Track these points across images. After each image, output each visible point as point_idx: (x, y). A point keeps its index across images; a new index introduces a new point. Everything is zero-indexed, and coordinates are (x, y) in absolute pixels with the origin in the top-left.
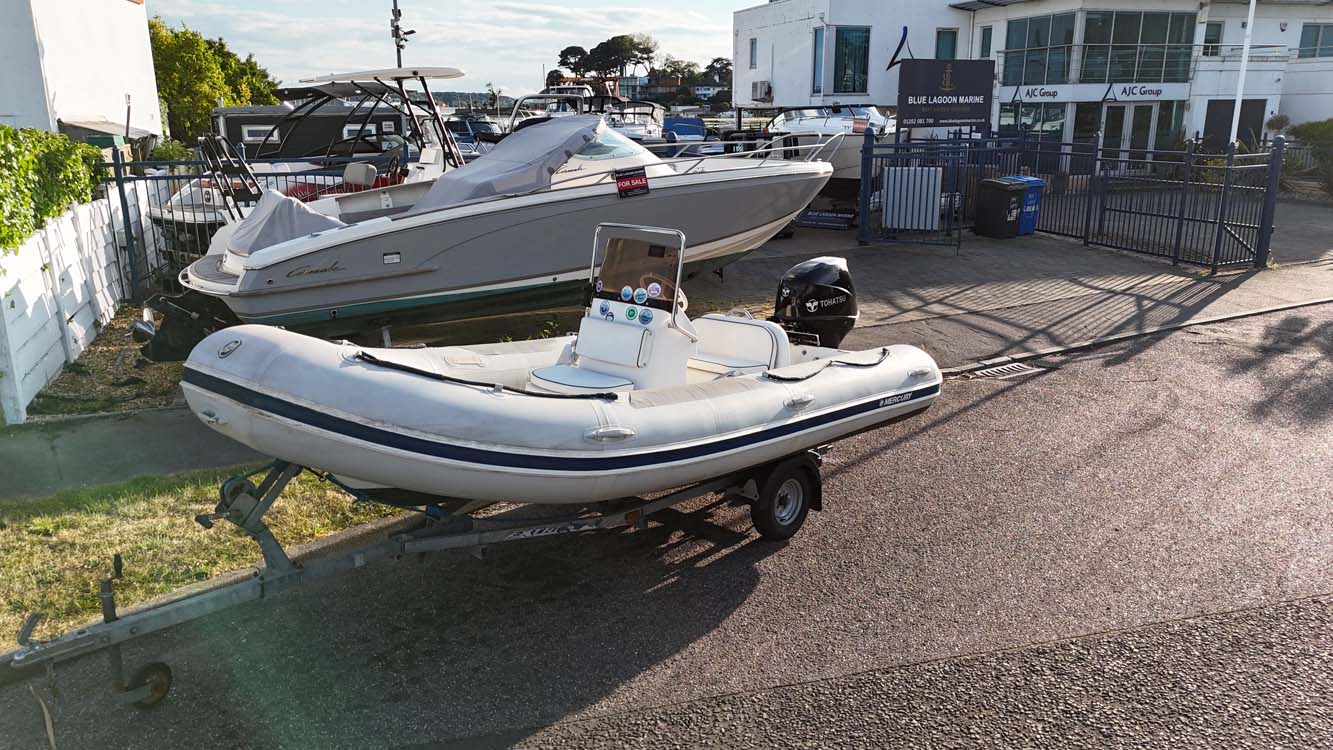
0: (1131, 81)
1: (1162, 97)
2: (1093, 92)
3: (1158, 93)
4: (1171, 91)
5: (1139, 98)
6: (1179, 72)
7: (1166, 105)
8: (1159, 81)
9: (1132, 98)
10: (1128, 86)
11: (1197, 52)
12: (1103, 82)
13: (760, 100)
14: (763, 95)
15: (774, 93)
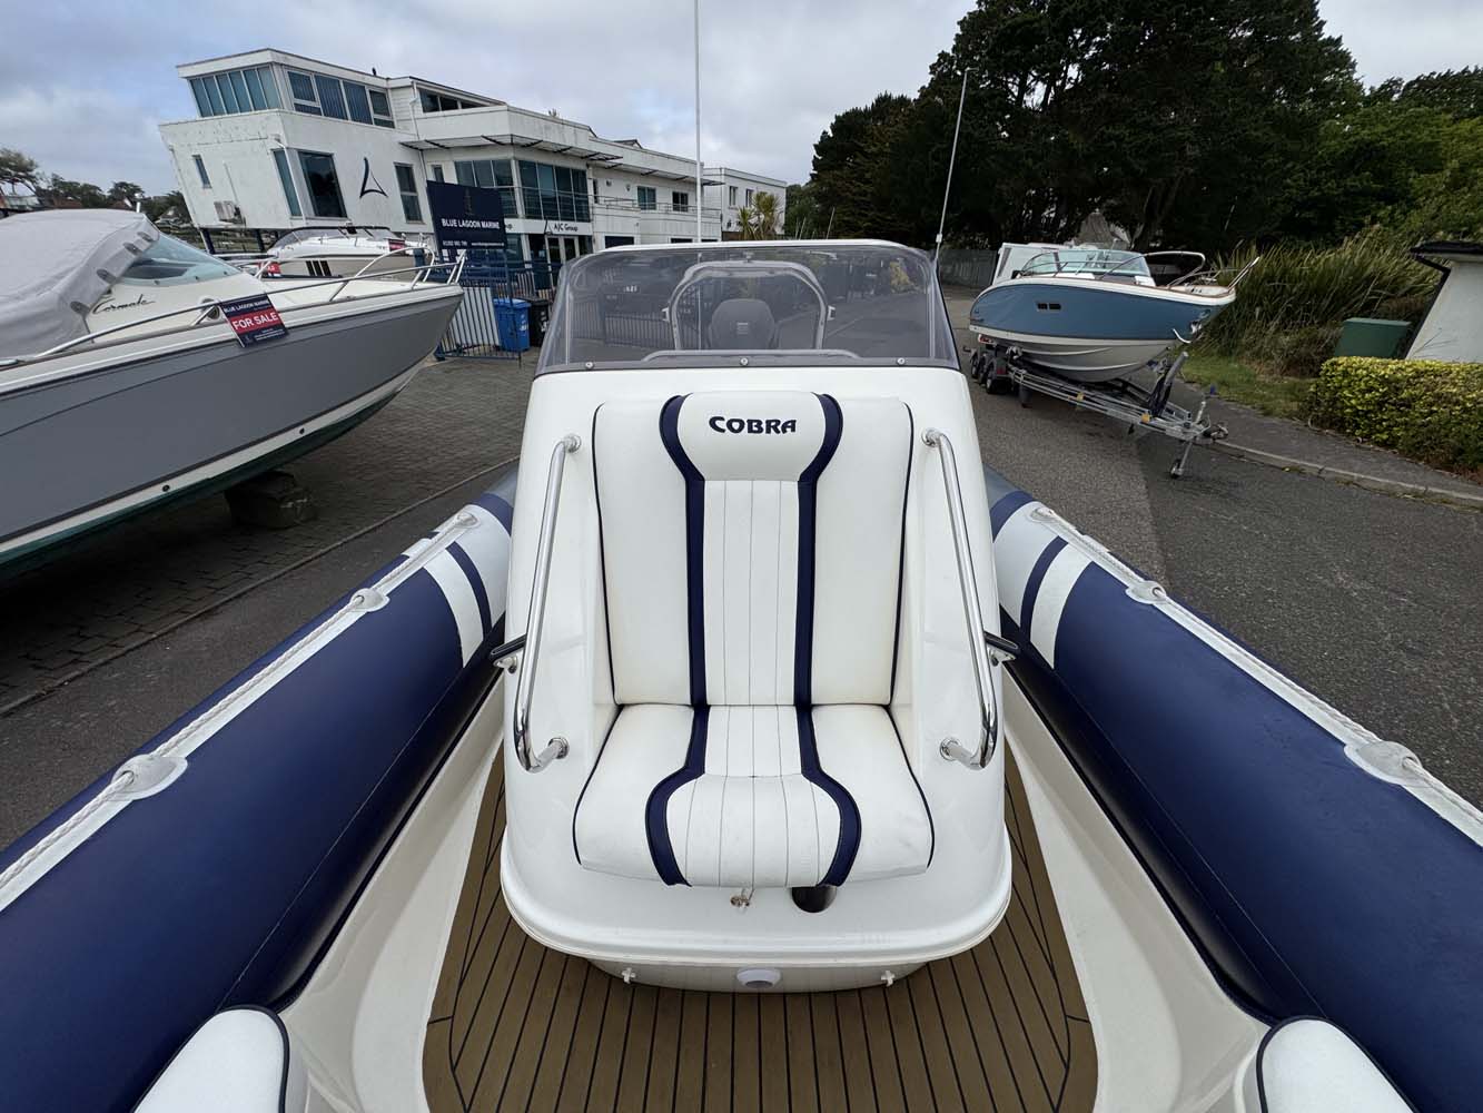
0: (557, 219)
1: (578, 233)
2: (537, 227)
3: (576, 229)
4: (583, 229)
5: (564, 232)
6: (584, 216)
7: (582, 238)
8: (573, 220)
9: (561, 232)
10: (557, 222)
11: (591, 200)
12: (540, 218)
13: (230, 221)
14: (233, 217)
15: (245, 214)
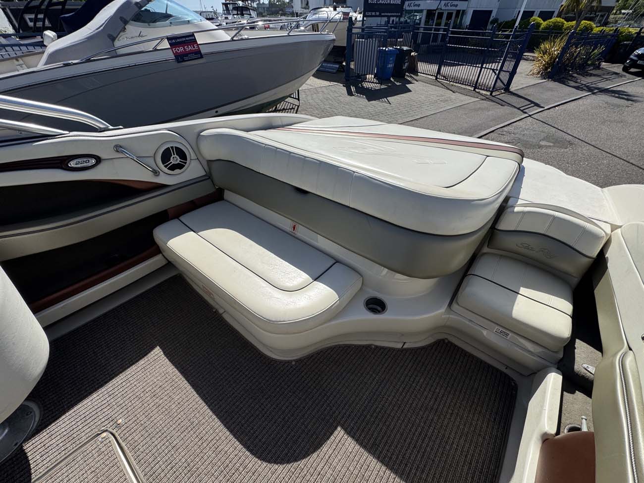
1: (458, 8)
2: (434, 5)
3: (456, 6)
4: (461, 5)
5: (450, 8)
7: (458, 11)
9: (447, 8)
10: (447, 2)
15: (310, 4)
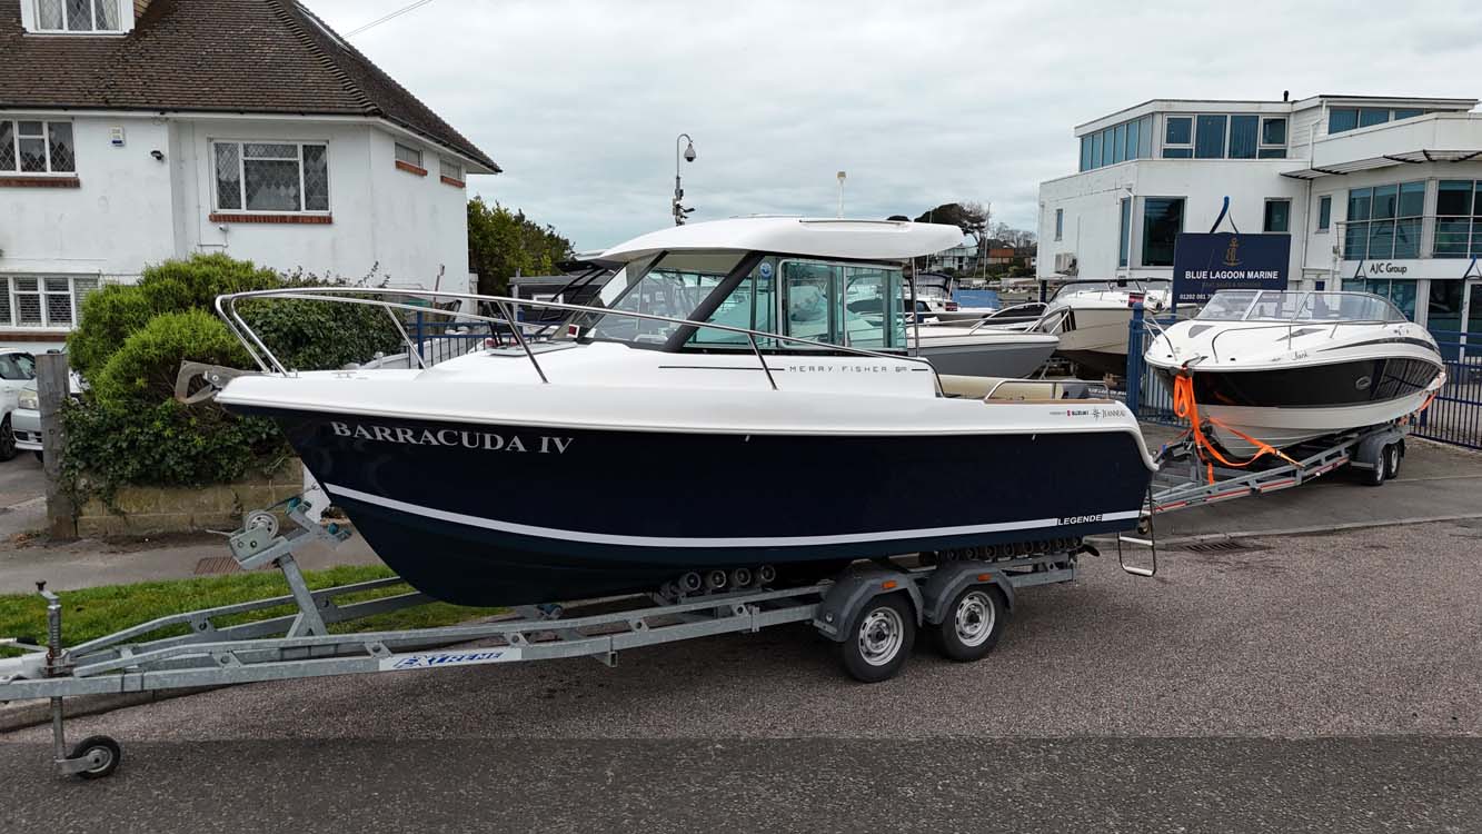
2: (1451, 269)
12: (1465, 257)
13: (1064, 273)
14: (1067, 268)
15: (1080, 266)
